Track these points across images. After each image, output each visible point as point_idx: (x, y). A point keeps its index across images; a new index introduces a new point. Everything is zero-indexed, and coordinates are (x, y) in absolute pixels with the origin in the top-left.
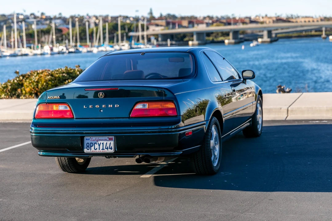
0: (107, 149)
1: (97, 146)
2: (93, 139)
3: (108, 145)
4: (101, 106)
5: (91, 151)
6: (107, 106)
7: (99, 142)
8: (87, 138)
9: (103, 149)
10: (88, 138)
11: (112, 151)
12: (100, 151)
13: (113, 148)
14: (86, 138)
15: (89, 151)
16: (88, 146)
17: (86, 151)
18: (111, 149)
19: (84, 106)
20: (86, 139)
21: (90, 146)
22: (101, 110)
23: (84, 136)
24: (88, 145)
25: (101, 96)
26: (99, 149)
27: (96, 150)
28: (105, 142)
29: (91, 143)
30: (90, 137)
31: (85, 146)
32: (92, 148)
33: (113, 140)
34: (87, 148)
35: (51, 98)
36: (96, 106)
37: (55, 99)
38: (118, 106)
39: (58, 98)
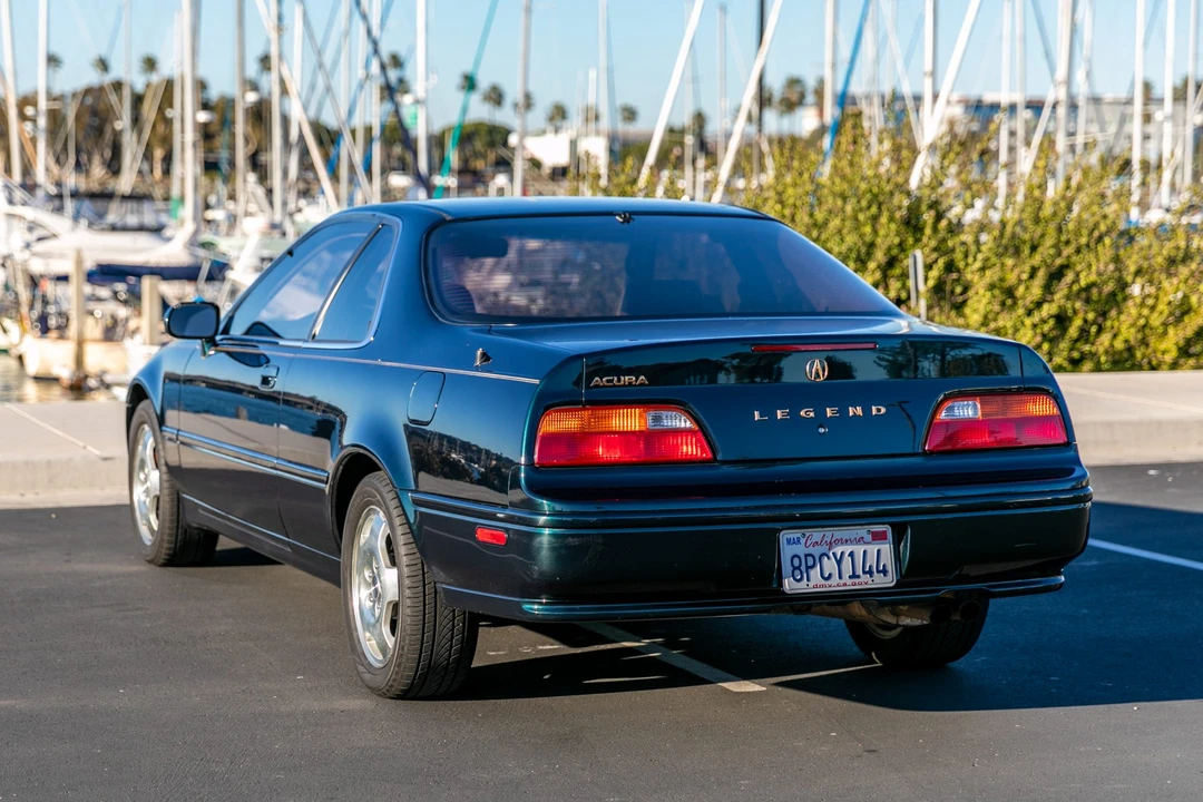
0: (870, 573)
1: (830, 565)
2: (814, 540)
3: (872, 561)
4: (820, 413)
5: (811, 585)
6: (843, 411)
7: (838, 550)
8: (791, 536)
9: (854, 576)
10: (796, 536)
11: (888, 581)
12: (845, 585)
13: (889, 568)
14: (789, 536)
15: (802, 587)
16: (799, 568)
17: (789, 585)
18: (885, 572)
19: (756, 413)
20: (789, 541)
21: (803, 568)
22: (820, 426)
23: (781, 531)
24: (796, 562)
25: (817, 373)
26: (840, 577)
27: (829, 583)
28: (859, 550)
29: (806, 556)
30: (803, 531)
31: (787, 568)
32: (812, 572)
33: (886, 539)
34: (793, 576)
35: (608, 381)
36: (802, 413)
37: (624, 385)
38: (883, 410)
39: (641, 384)
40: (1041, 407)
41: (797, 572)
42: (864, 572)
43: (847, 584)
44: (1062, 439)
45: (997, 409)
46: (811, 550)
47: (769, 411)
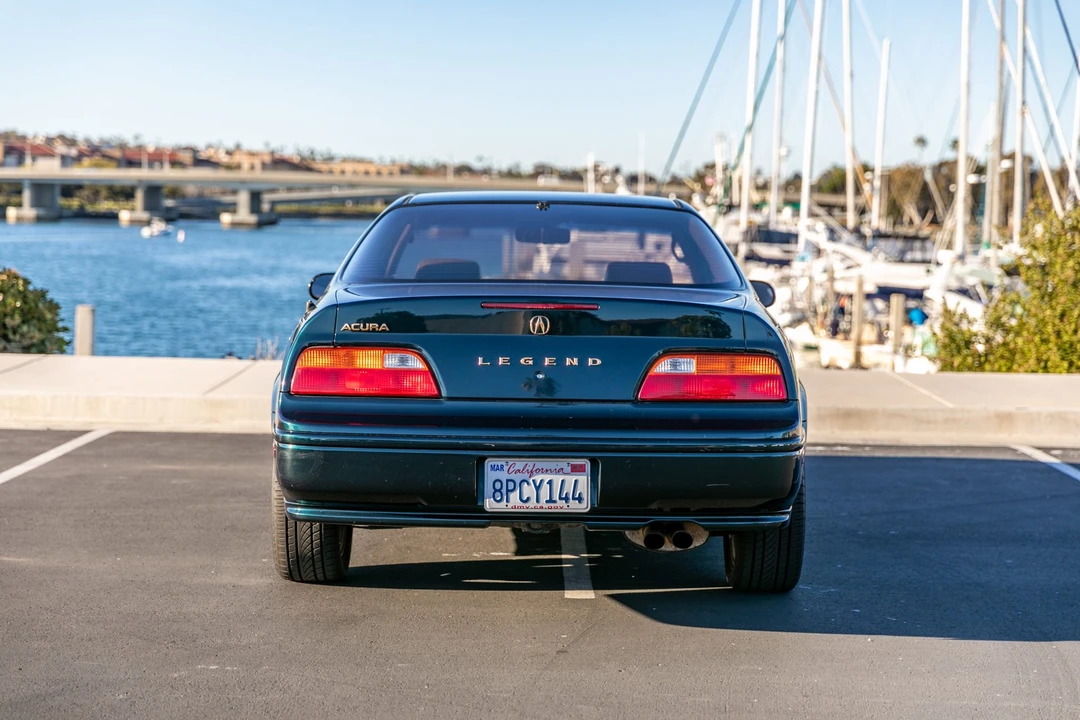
0: (566, 499)
1: (529, 491)
2: (516, 468)
3: (569, 489)
4: (538, 362)
5: (510, 505)
6: (560, 361)
7: (538, 478)
8: (496, 463)
9: (551, 501)
10: (499, 464)
11: (584, 507)
12: (541, 508)
13: (585, 496)
14: (493, 464)
15: (501, 507)
16: (500, 491)
17: (489, 504)
18: (580, 499)
19: (480, 359)
20: (493, 468)
21: (504, 491)
22: (538, 373)
23: (485, 458)
24: (498, 486)
25: (540, 328)
26: (538, 501)
27: (527, 505)
28: (557, 479)
29: (508, 481)
30: (507, 460)
31: (488, 488)
32: (512, 495)
33: (584, 471)
34: (494, 497)
35: (355, 327)
36: (522, 361)
37: (369, 331)
38: (599, 362)
39: (383, 331)
40: (762, 367)
41: (498, 494)
42: (561, 498)
43: (544, 506)
46: (513, 476)
47: (491, 357)
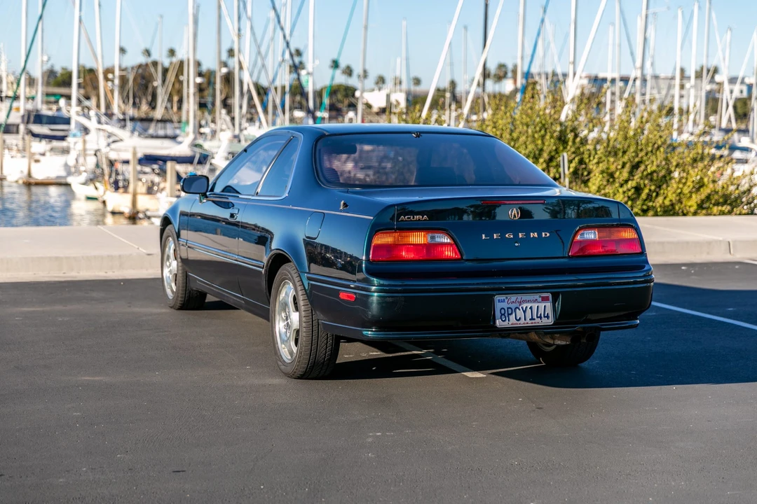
0: (540, 317)
1: (520, 313)
2: (512, 300)
3: (541, 311)
4: (516, 236)
5: (510, 323)
6: (527, 235)
7: (524, 306)
8: (501, 298)
9: (532, 319)
10: (503, 298)
11: (550, 321)
12: (527, 323)
13: (550, 315)
14: (499, 298)
15: (506, 324)
16: (504, 315)
17: (499, 323)
18: (548, 317)
19: (483, 235)
20: (499, 301)
21: (506, 314)
22: (517, 242)
23: (495, 295)
24: (503, 312)
25: (515, 216)
26: (525, 320)
27: (519, 322)
28: (535, 306)
29: (508, 308)
30: (507, 296)
31: (498, 314)
32: (511, 317)
33: (548, 300)
34: (501, 318)
35: (408, 218)
36: (507, 236)
37: (416, 220)
38: (548, 235)
39: (425, 220)
40: (628, 234)
41: (503, 316)
42: (537, 317)
43: (529, 323)
44: (639, 250)
45: (606, 235)
46: (510, 306)
47: (490, 234)
